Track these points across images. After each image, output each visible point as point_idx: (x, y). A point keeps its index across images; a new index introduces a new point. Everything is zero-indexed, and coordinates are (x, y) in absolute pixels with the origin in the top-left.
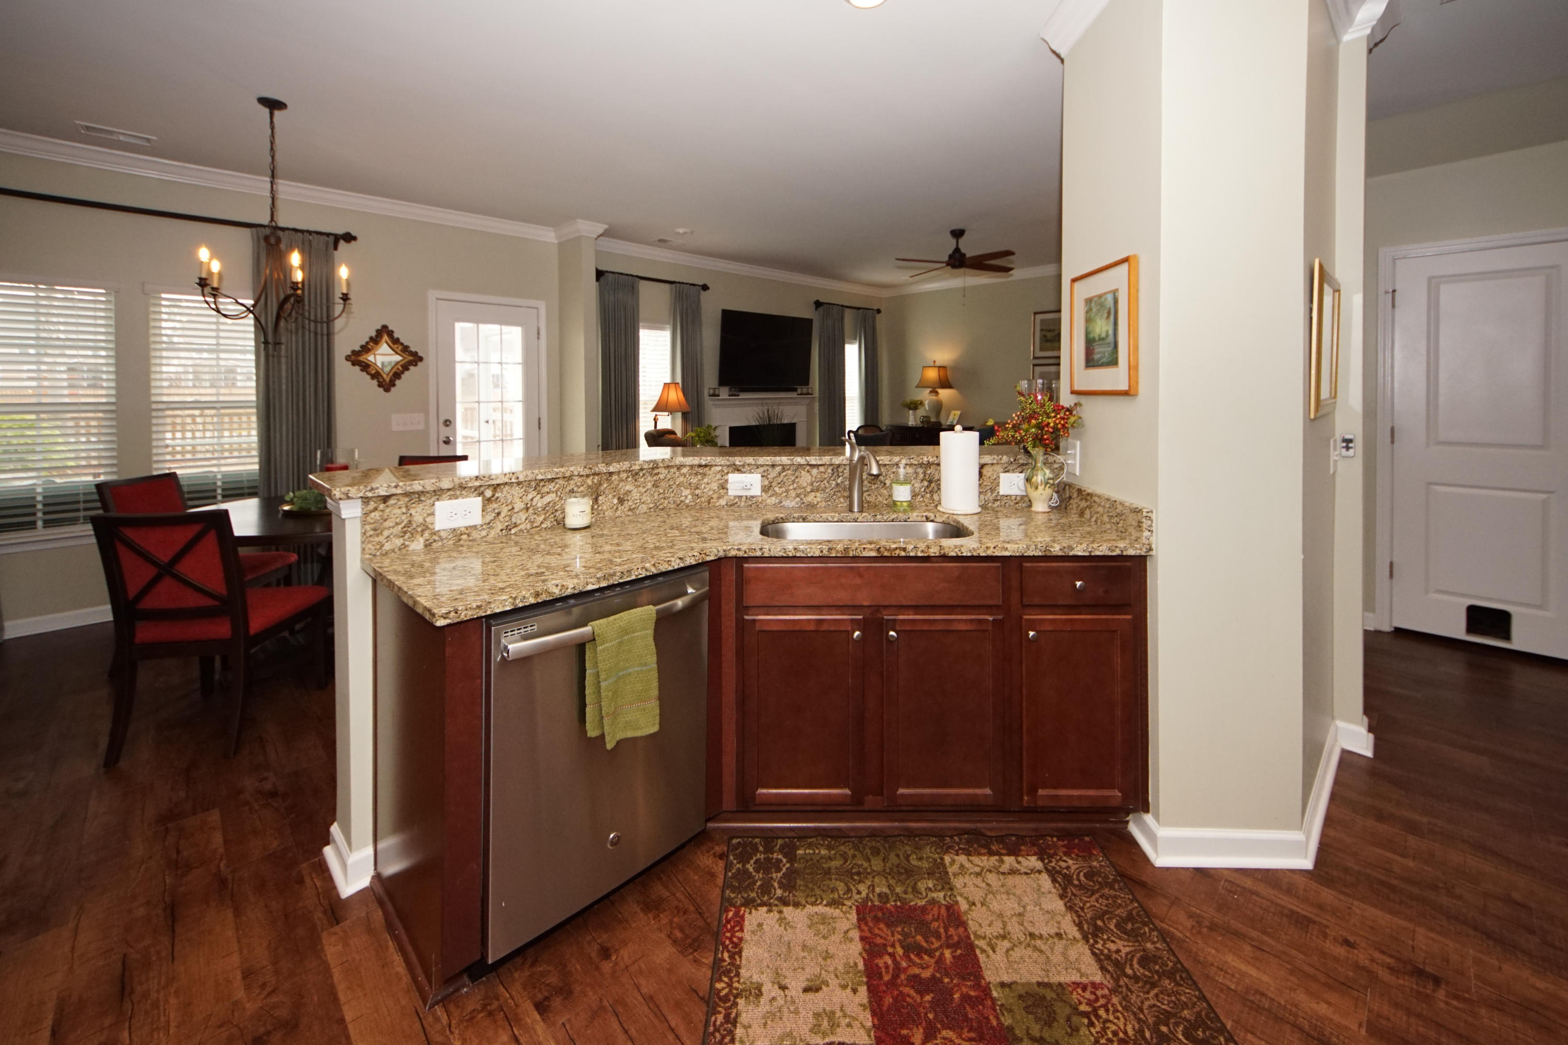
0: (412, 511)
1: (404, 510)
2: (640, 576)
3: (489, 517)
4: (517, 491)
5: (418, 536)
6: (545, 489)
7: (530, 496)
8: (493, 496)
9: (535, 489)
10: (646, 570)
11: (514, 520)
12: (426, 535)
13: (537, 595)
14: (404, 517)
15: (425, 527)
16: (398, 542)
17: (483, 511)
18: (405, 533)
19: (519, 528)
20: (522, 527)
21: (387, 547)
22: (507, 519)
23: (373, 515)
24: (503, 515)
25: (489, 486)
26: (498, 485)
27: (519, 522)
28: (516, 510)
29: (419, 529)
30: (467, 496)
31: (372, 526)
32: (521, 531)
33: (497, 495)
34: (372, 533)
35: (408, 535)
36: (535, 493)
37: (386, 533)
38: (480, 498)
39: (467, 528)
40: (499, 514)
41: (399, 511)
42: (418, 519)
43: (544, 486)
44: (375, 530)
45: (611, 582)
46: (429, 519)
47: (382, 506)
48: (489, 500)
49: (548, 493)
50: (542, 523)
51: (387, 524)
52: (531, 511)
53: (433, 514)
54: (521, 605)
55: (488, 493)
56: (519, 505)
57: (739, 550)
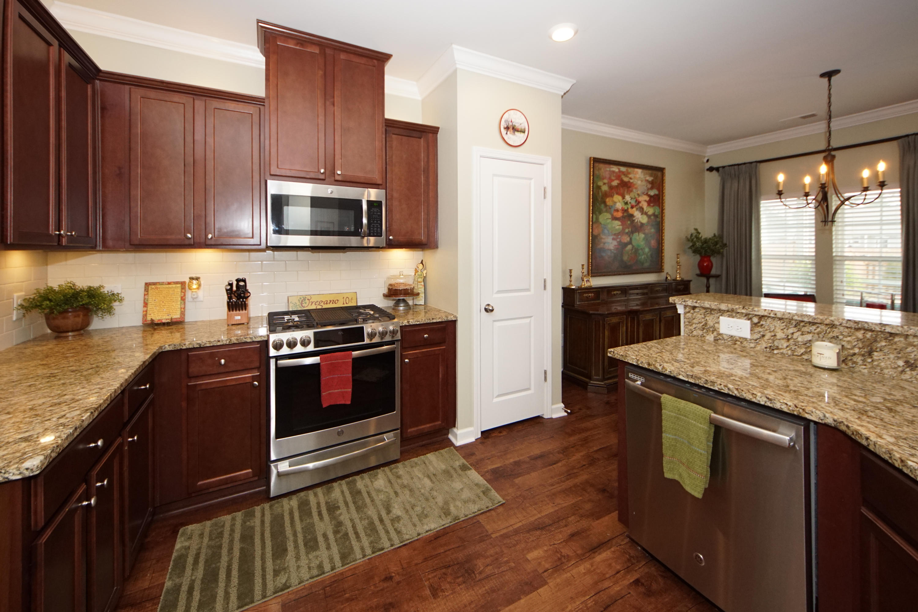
0: (707, 318)
1: (703, 316)
2: (722, 391)
3: (756, 336)
4: (778, 324)
5: (711, 333)
6: (806, 329)
7: (791, 331)
8: (759, 322)
9: (795, 326)
10: (729, 389)
11: (776, 343)
12: (715, 333)
13: (649, 364)
14: (703, 320)
15: (714, 330)
16: (701, 333)
17: (751, 330)
18: (704, 329)
19: (782, 351)
20: (785, 351)
21: (695, 333)
22: (770, 341)
23: (688, 314)
24: (767, 337)
25: (756, 315)
26: (763, 316)
27: (780, 347)
28: (778, 337)
29: (711, 329)
30: (739, 318)
31: (688, 320)
32: (782, 353)
33: (762, 323)
34: (687, 323)
35: (705, 331)
36: (795, 330)
37: (694, 326)
38: (749, 322)
39: (740, 338)
40: (763, 336)
41: (700, 316)
42: (710, 323)
43: (804, 326)
44: (689, 322)
45: (697, 382)
46: (716, 325)
47: (692, 311)
48: (756, 324)
49: (808, 333)
50: (802, 354)
51: (695, 321)
52: (791, 341)
53: (718, 323)
54: (641, 365)
55: (755, 320)
56: (780, 335)
57: (848, 427)
